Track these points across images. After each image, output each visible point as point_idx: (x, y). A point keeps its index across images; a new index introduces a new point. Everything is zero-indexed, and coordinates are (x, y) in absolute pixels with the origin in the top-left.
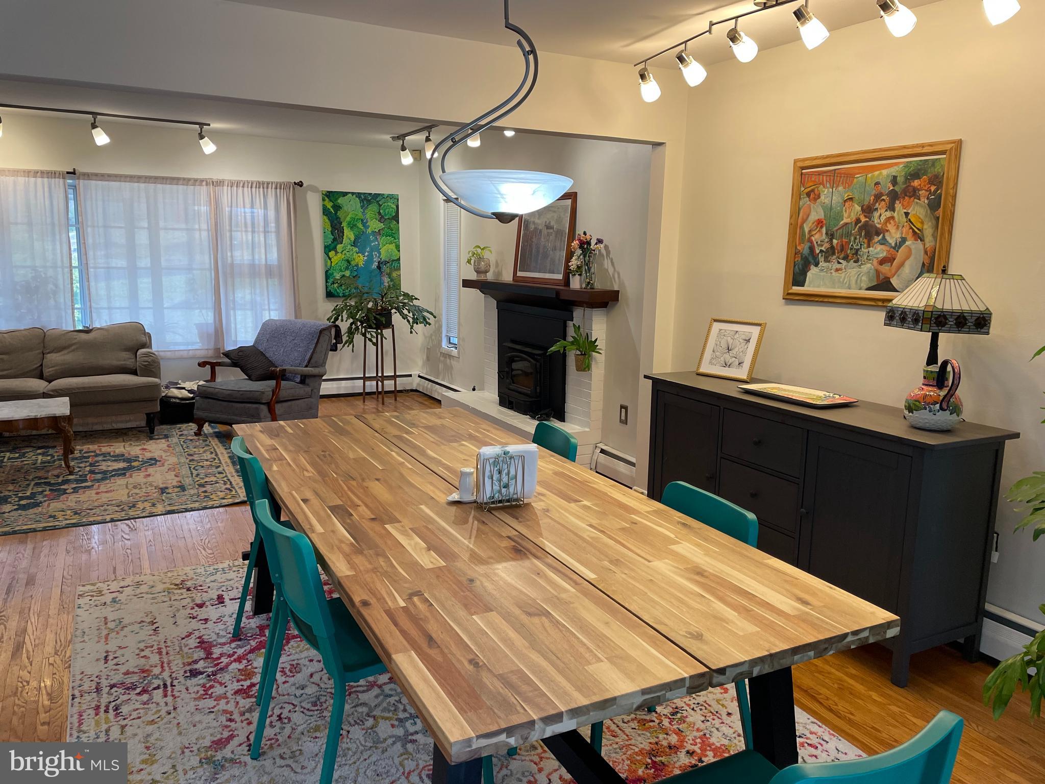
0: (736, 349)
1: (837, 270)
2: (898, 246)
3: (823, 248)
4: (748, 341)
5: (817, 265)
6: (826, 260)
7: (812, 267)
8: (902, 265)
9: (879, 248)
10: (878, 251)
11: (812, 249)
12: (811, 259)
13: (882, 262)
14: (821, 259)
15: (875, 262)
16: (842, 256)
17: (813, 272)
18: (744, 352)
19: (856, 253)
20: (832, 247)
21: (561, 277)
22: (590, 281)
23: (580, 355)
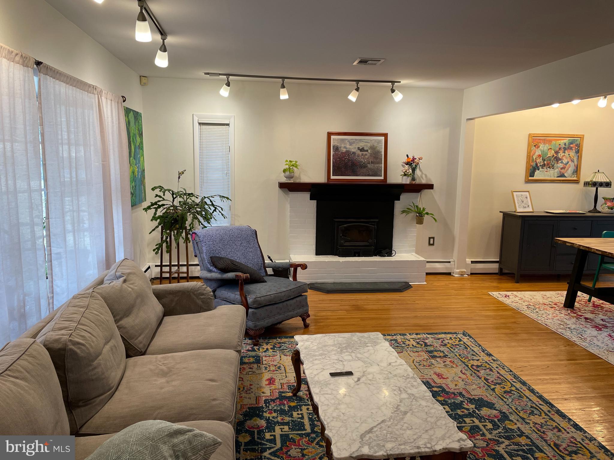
0: (525, 201)
1: (546, 171)
2: (566, 164)
3: (541, 164)
4: (527, 198)
5: (539, 170)
6: (542, 168)
7: (537, 170)
8: (568, 169)
9: (561, 164)
10: (560, 165)
11: (537, 164)
12: (536, 168)
13: (561, 169)
14: (540, 168)
15: (559, 169)
16: (548, 167)
17: (537, 172)
18: (527, 202)
19: (553, 166)
21: (382, 178)
22: (413, 179)
23: (420, 216)
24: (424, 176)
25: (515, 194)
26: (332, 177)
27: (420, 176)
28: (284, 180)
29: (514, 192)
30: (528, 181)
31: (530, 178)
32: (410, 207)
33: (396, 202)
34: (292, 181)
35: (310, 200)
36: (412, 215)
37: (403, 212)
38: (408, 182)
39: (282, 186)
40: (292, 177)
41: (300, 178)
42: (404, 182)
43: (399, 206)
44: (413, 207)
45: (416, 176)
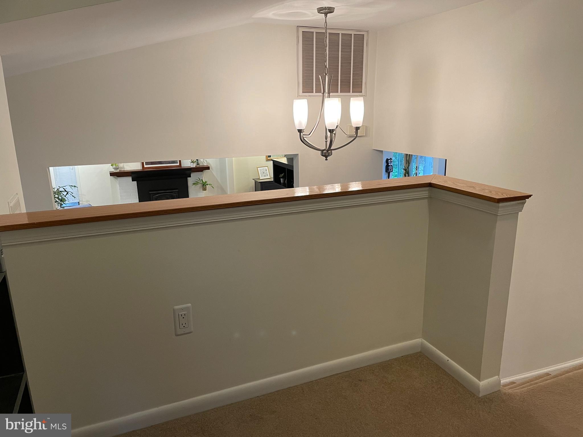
0: (265, 172)
4: (266, 170)
18: (267, 173)
21: (178, 164)
22: (198, 164)
23: (204, 186)
26: (145, 166)
29: (258, 167)
30: (267, 160)
31: (269, 158)
32: (198, 181)
33: (189, 178)
34: (118, 171)
35: (132, 181)
36: (200, 185)
37: (194, 184)
38: (194, 166)
39: (112, 174)
43: (190, 181)
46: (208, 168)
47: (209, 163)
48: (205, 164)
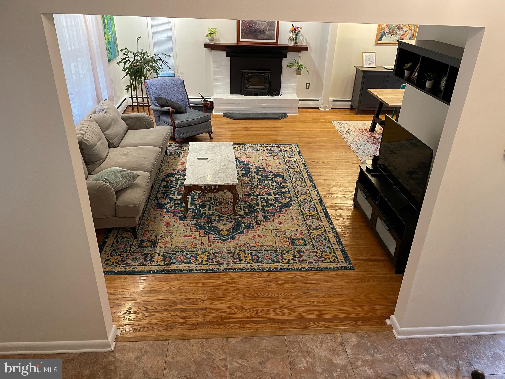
0: (371, 60)
1: (391, 37)
2: (406, 32)
3: (387, 32)
4: (373, 57)
5: (385, 36)
6: (388, 35)
7: (384, 36)
8: (406, 36)
9: (402, 32)
10: (401, 33)
11: (384, 32)
12: (384, 34)
13: (402, 35)
14: (387, 34)
15: (400, 35)
16: (392, 34)
17: (384, 38)
18: (373, 60)
19: (396, 33)
20: (390, 32)
21: (275, 41)
22: (296, 43)
23: (299, 70)
24: (304, 40)
25: (364, 54)
26: (241, 40)
27: (302, 40)
28: (208, 42)
29: (364, 52)
30: (377, 45)
31: (379, 42)
32: (293, 63)
33: (284, 59)
34: (213, 43)
35: (226, 56)
36: (295, 68)
37: (289, 66)
38: (292, 45)
39: (207, 46)
40: (213, 40)
41: (219, 40)
42: (289, 45)
43: (285, 61)
44: (295, 62)
45: (298, 40)
46: (306, 48)
47: (308, 43)
48: (304, 44)
